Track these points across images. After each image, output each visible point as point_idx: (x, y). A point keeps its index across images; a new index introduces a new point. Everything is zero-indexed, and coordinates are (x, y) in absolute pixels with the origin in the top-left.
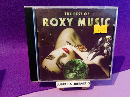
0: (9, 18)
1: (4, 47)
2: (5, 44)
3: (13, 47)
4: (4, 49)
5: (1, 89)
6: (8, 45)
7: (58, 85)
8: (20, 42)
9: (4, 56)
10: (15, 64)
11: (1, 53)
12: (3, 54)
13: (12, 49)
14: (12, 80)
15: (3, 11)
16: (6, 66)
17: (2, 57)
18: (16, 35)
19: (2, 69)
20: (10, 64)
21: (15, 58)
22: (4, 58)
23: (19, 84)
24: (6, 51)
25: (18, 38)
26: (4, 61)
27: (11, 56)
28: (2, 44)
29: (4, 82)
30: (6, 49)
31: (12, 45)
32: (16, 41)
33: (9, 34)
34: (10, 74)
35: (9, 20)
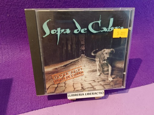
0: (14, 15)
1: (10, 49)
2: (11, 46)
3: (21, 50)
4: (9, 52)
5: (9, 103)
6: (14, 48)
7: (69, 96)
8: (28, 44)
9: (10, 61)
10: (23, 71)
11: (6, 57)
12: (9, 58)
13: (18, 52)
14: (21, 92)
15: (7, 8)
16: (13, 73)
17: (8, 61)
18: (24, 36)
19: (8, 77)
20: (17, 71)
21: (24, 64)
22: (10, 63)
23: (29, 97)
24: (12, 55)
25: (26, 39)
26: (10, 67)
27: (18, 60)
28: (7, 47)
29: (12, 94)
30: (12, 53)
31: (20, 48)
32: (23, 42)
33: (15, 34)
34: (18, 85)
35: (14, 18)
